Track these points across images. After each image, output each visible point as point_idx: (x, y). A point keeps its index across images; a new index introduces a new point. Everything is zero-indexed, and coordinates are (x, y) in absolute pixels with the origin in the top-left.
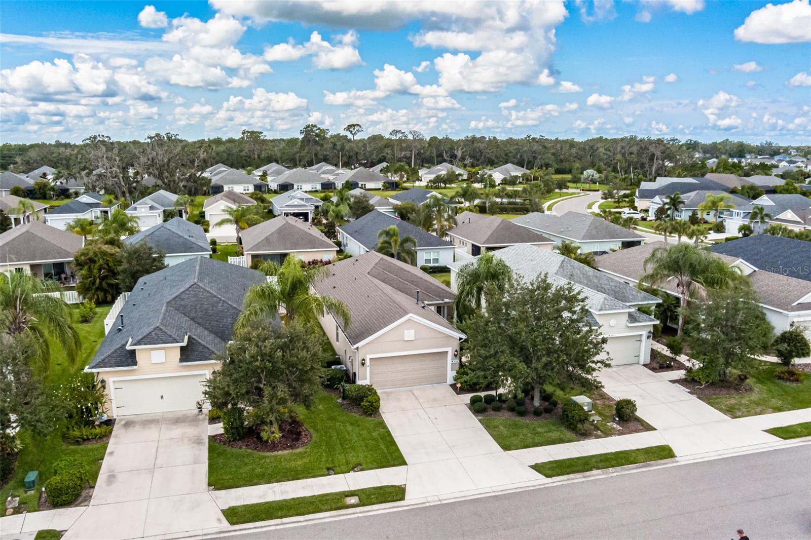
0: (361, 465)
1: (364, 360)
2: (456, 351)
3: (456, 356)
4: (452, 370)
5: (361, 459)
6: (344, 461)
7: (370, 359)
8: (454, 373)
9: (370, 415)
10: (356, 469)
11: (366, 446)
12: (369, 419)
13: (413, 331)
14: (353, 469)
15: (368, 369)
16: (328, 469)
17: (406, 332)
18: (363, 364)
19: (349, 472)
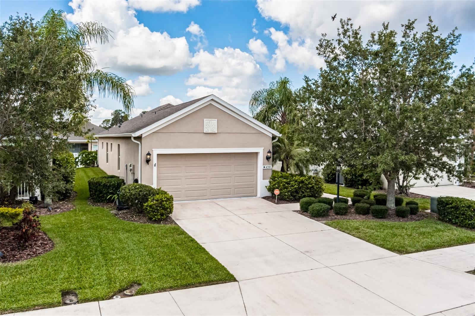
0: (139, 284)
1: (149, 154)
2: (269, 152)
3: (268, 158)
4: (264, 179)
5: (140, 273)
6: (104, 278)
7: (158, 155)
8: (267, 183)
9: (158, 221)
10: (127, 292)
11: (151, 254)
12: (156, 225)
13: (215, 122)
14: (121, 292)
15: (155, 169)
16: (65, 293)
17: (206, 121)
18: (148, 161)
19: (111, 298)
